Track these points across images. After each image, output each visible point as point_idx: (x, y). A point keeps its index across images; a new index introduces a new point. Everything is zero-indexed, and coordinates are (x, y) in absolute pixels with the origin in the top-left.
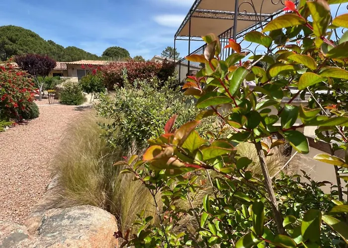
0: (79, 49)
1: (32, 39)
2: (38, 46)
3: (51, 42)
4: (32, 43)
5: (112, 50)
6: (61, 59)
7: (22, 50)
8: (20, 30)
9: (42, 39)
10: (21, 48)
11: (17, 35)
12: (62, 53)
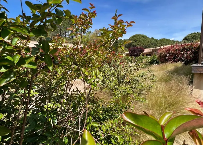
0: (166, 39)
1: (143, 39)
2: (145, 41)
3: (152, 38)
4: (143, 40)
5: (191, 35)
6: (155, 46)
7: (139, 44)
8: (139, 35)
9: (148, 38)
10: (138, 44)
11: (138, 38)
12: (157, 43)
